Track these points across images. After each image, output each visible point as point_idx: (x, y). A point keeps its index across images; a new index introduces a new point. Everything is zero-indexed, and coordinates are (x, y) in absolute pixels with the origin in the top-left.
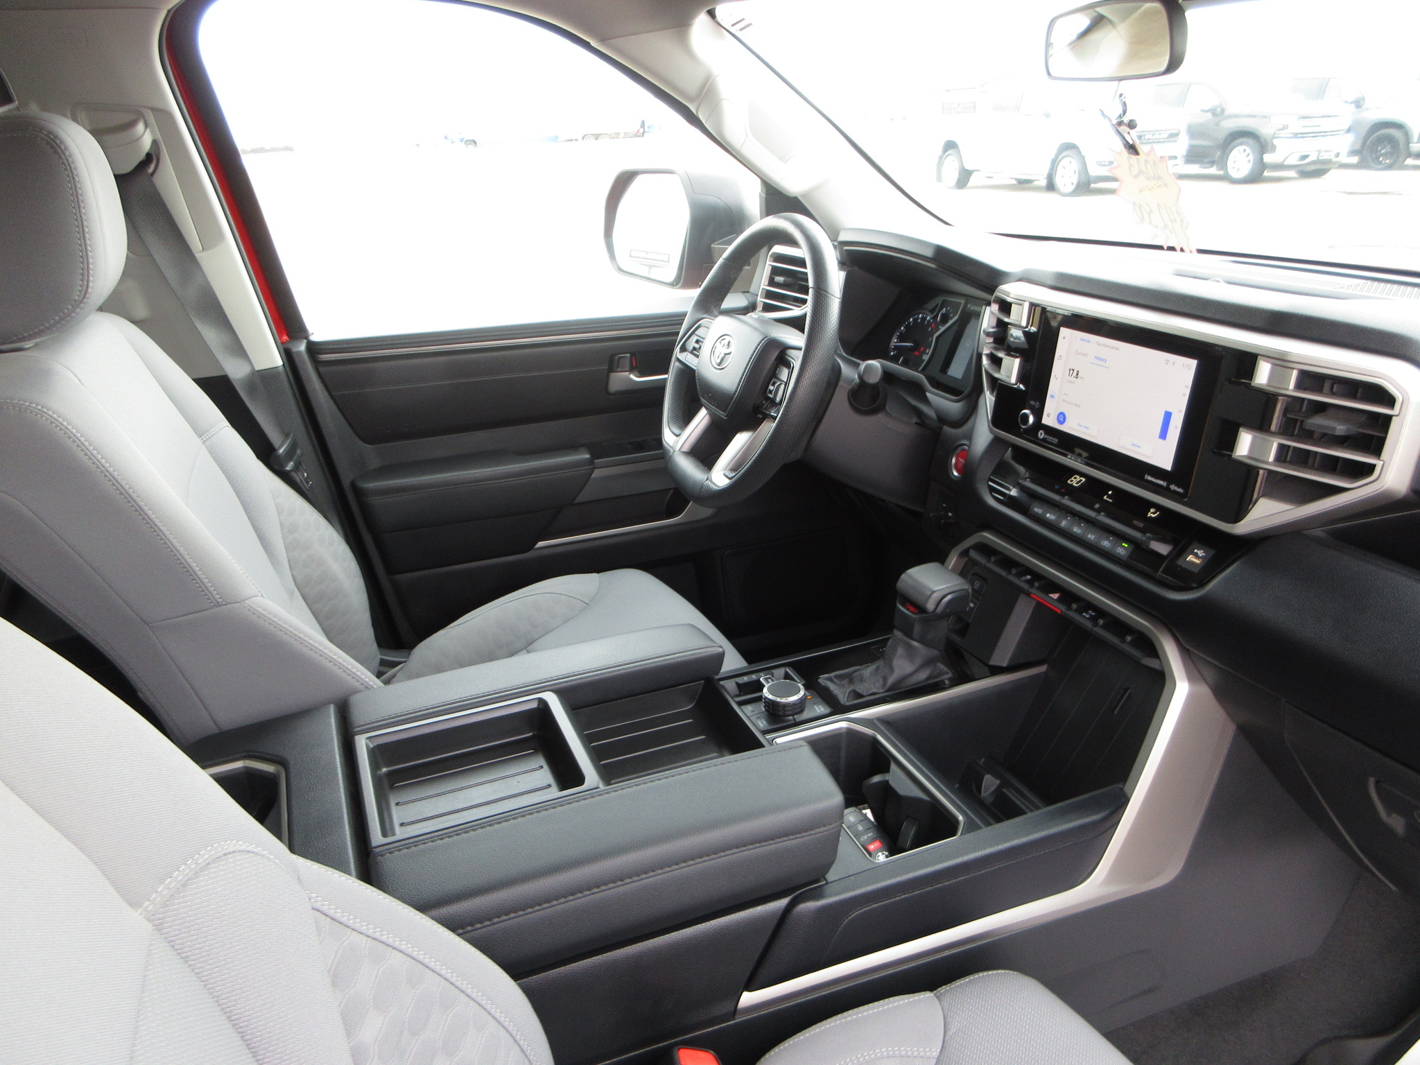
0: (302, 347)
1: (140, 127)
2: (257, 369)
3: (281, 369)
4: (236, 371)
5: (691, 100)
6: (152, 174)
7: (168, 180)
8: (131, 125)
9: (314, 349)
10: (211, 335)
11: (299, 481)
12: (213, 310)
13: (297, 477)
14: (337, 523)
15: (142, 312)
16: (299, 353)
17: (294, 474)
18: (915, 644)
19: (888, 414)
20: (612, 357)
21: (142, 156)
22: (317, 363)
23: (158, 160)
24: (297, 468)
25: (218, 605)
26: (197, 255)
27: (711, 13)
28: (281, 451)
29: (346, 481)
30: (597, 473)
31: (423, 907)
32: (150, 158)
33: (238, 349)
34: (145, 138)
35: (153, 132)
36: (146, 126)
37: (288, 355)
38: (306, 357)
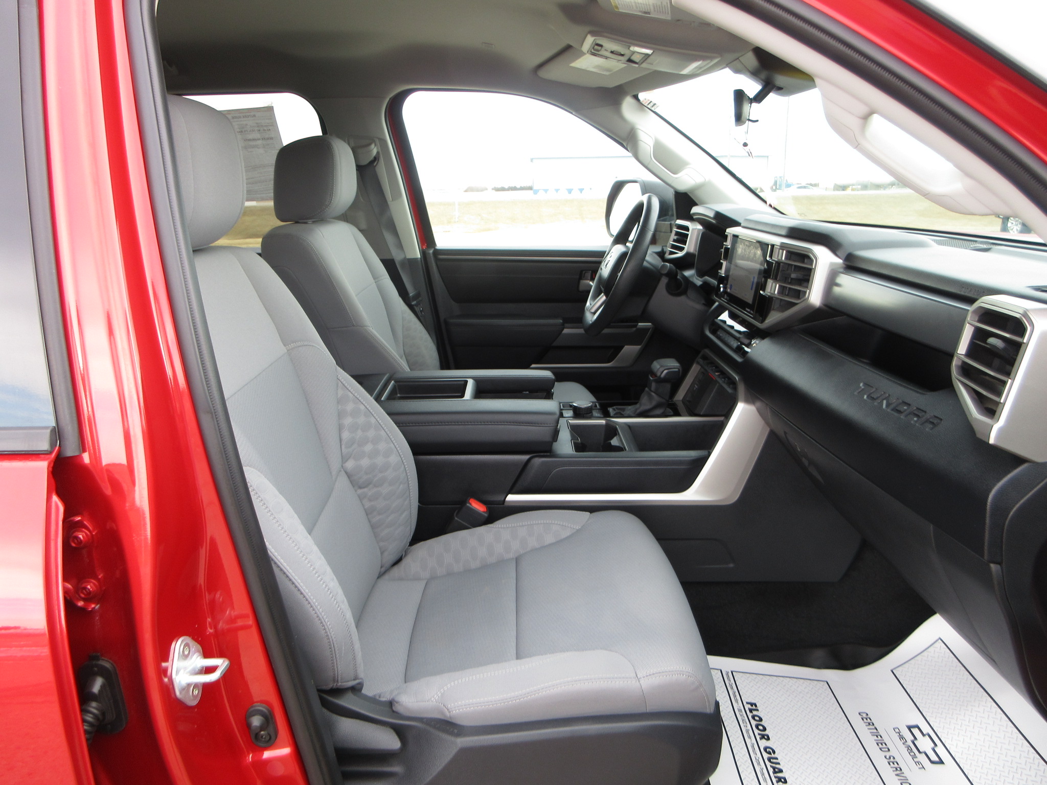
0: (431, 251)
1: (373, 146)
2: (407, 257)
3: (419, 259)
4: (398, 256)
5: (624, 140)
6: (375, 166)
7: (381, 169)
8: (370, 144)
9: (437, 252)
10: (389, 238)
11: (417, 311)
12: (392, 228)
13: (416, 309)
14: (434, 337)
15: (364, 226)
16: (429, 253)
17: (416, 308)
18: (653, 394)
19: (687, 296)
20: (582, 271)
21: (372, 158)
22: (437, 259)
23: (378, 161)
24: (417, 305)
25: (354, 326)
26: (389, 203)
27: (636, 97)
28: (411, 295)
29: (442, 318)
30: (566, 331)
31: (389, 414)
32: (376, 159)
33: (400, 246)
34: (374, 150)
35: (377, 148)
36: (375, 145)
37: (424, 253)
38: (432, 255)
